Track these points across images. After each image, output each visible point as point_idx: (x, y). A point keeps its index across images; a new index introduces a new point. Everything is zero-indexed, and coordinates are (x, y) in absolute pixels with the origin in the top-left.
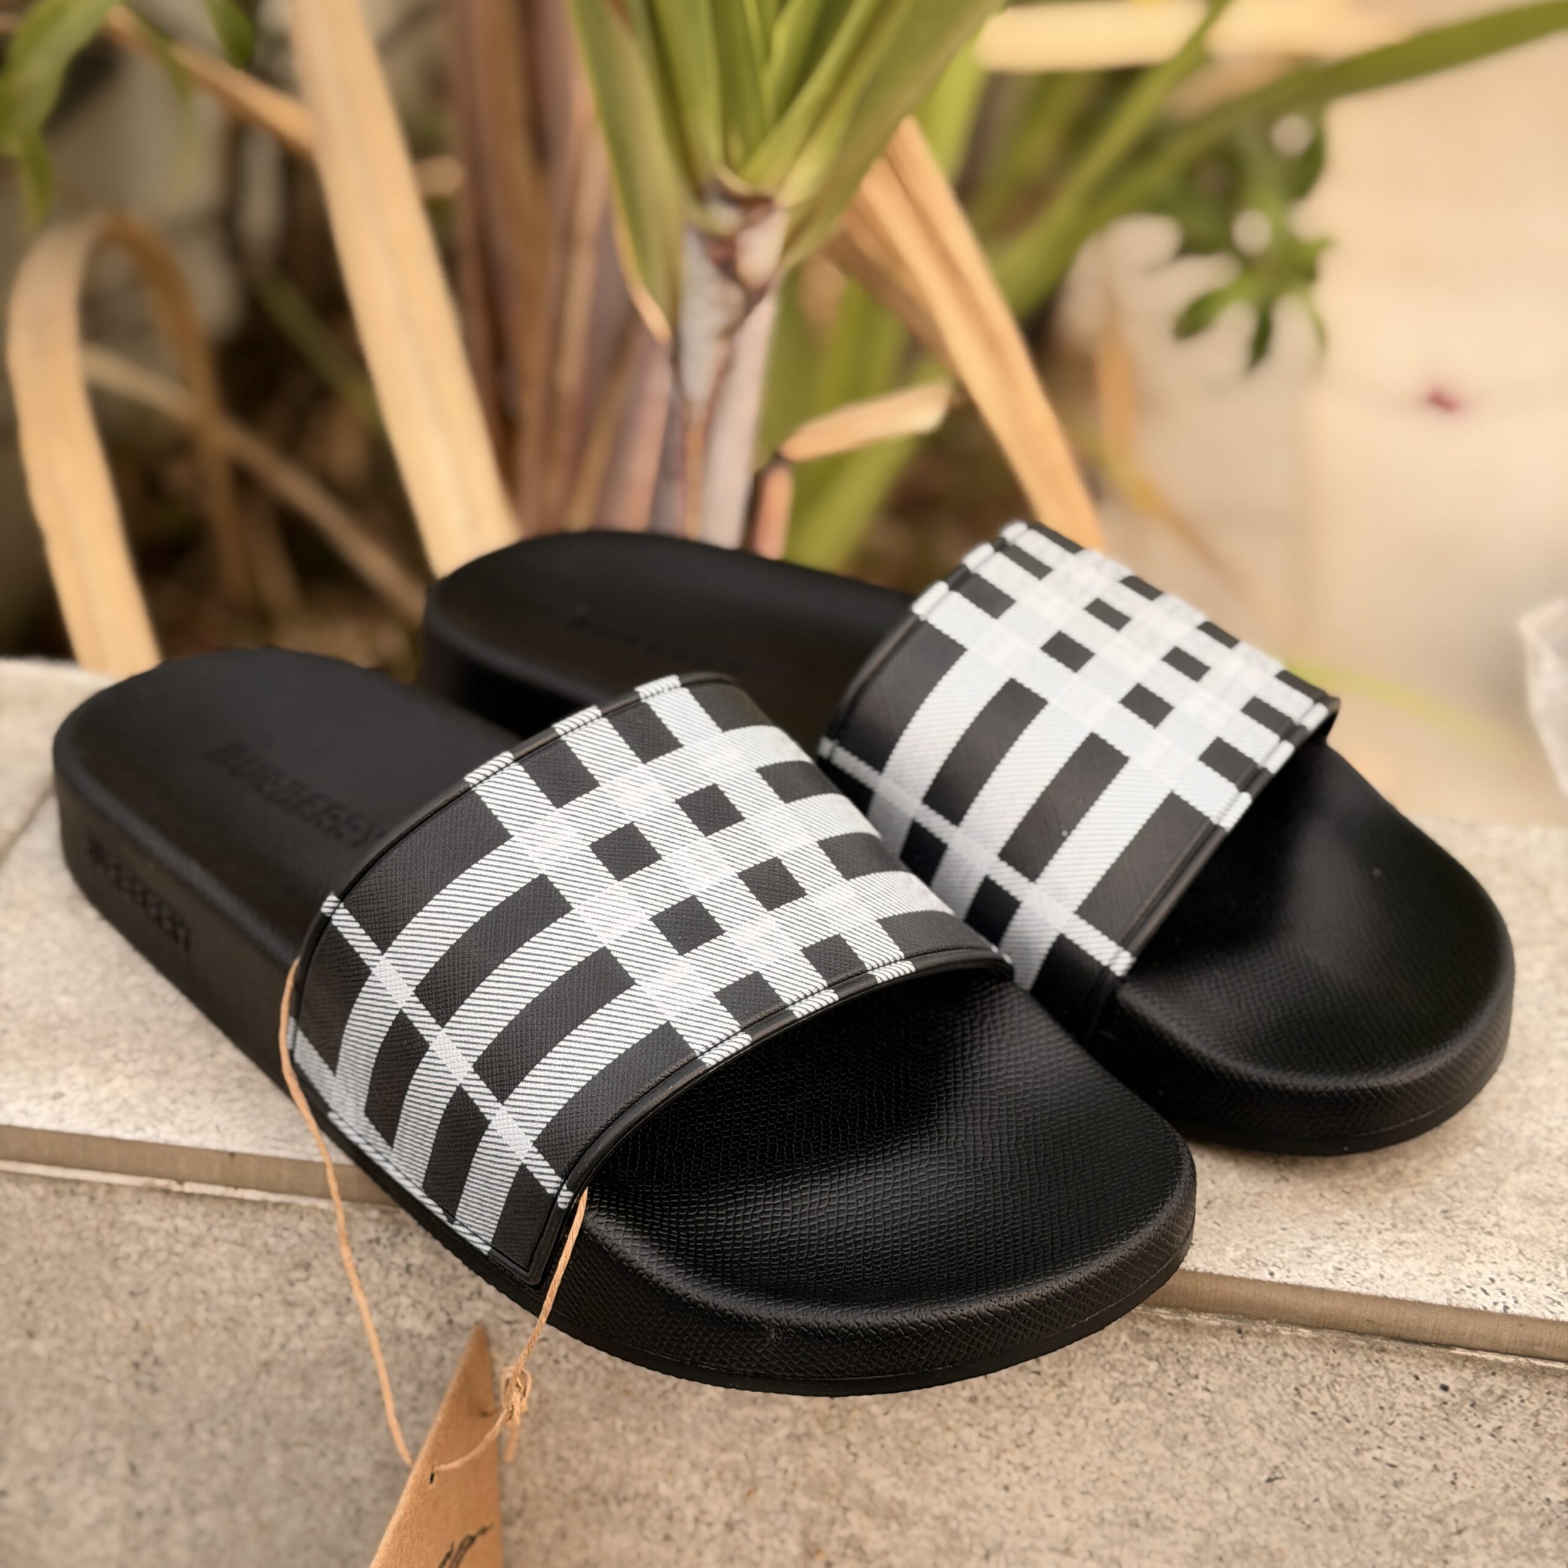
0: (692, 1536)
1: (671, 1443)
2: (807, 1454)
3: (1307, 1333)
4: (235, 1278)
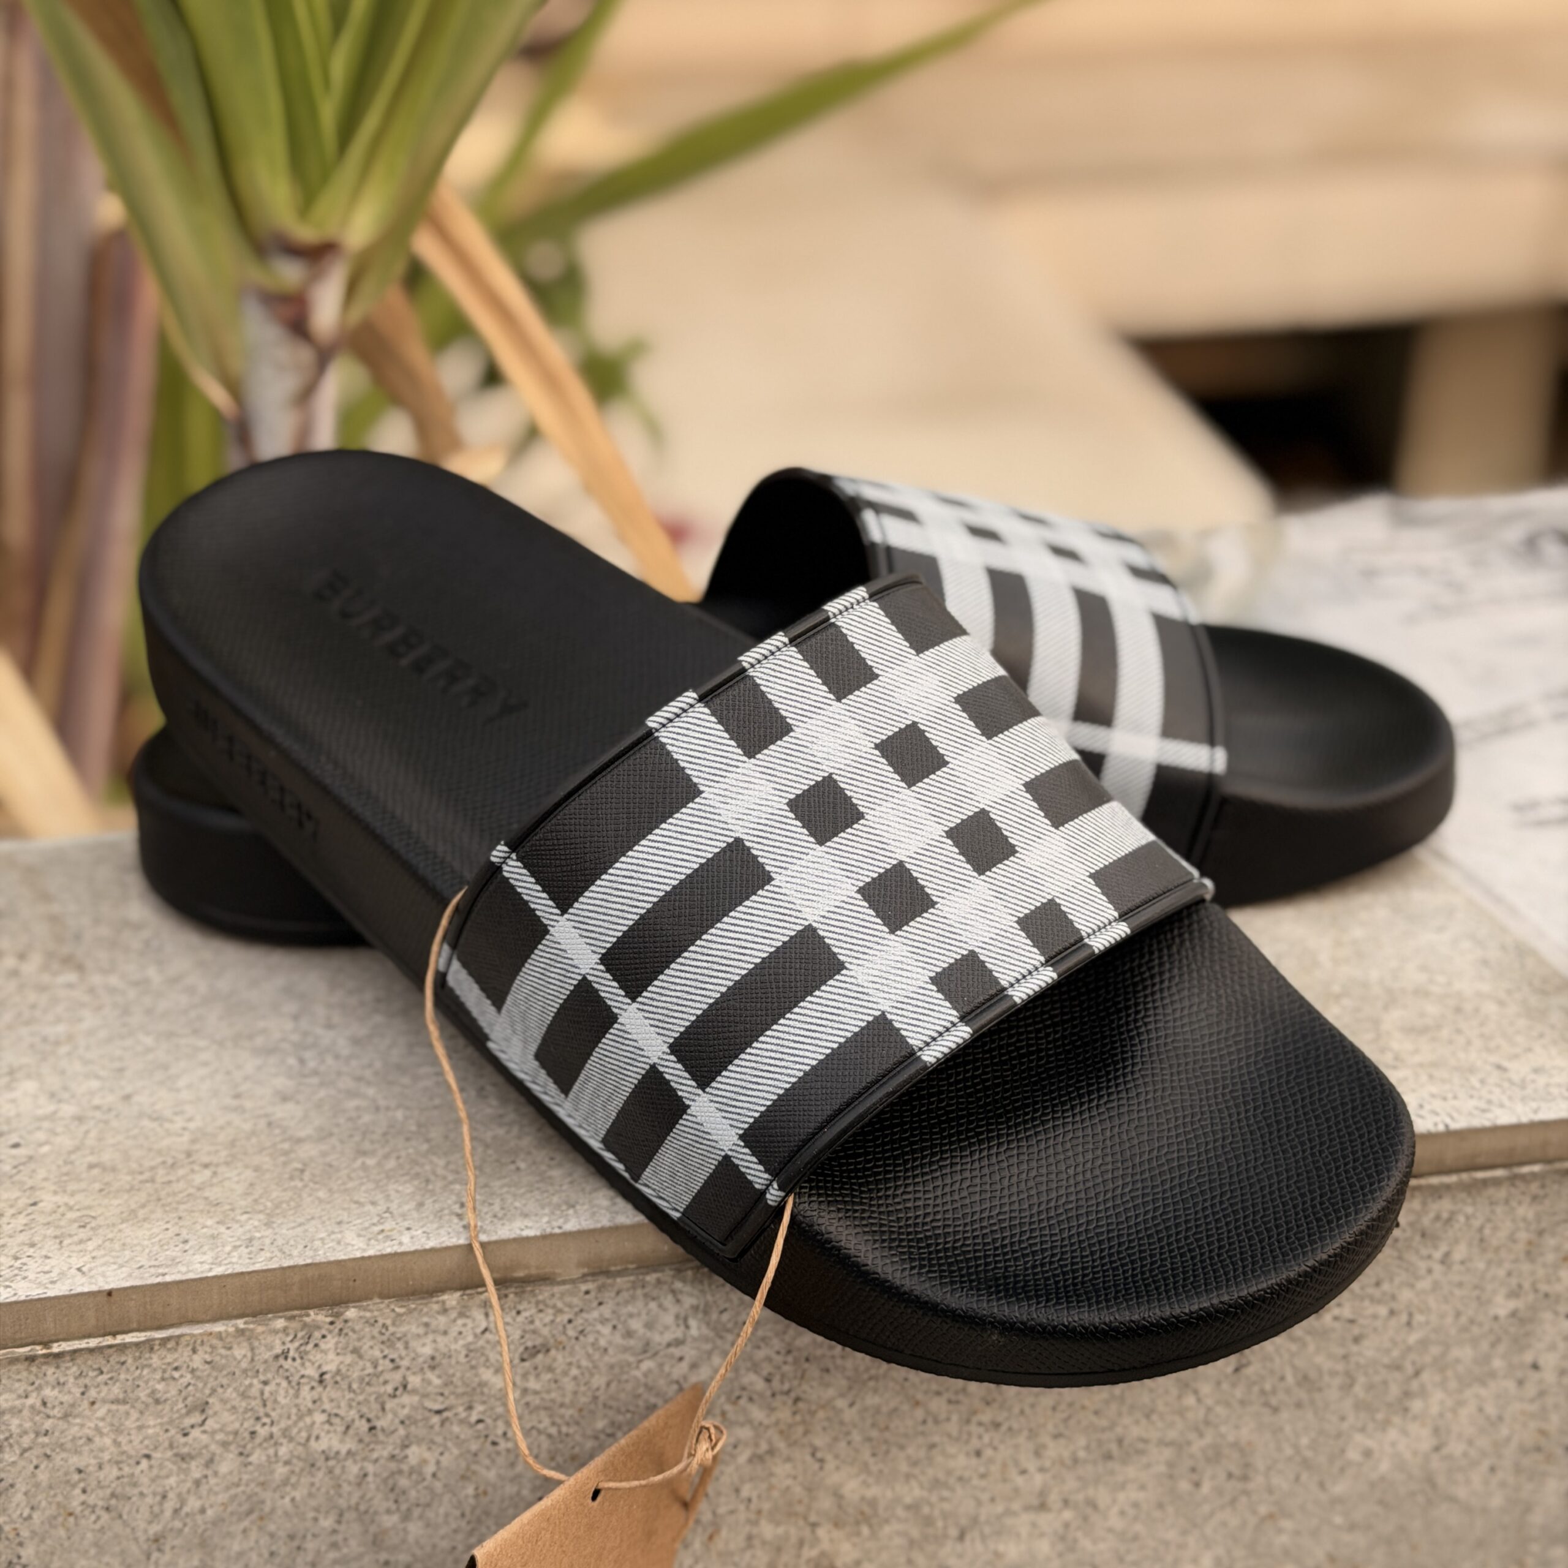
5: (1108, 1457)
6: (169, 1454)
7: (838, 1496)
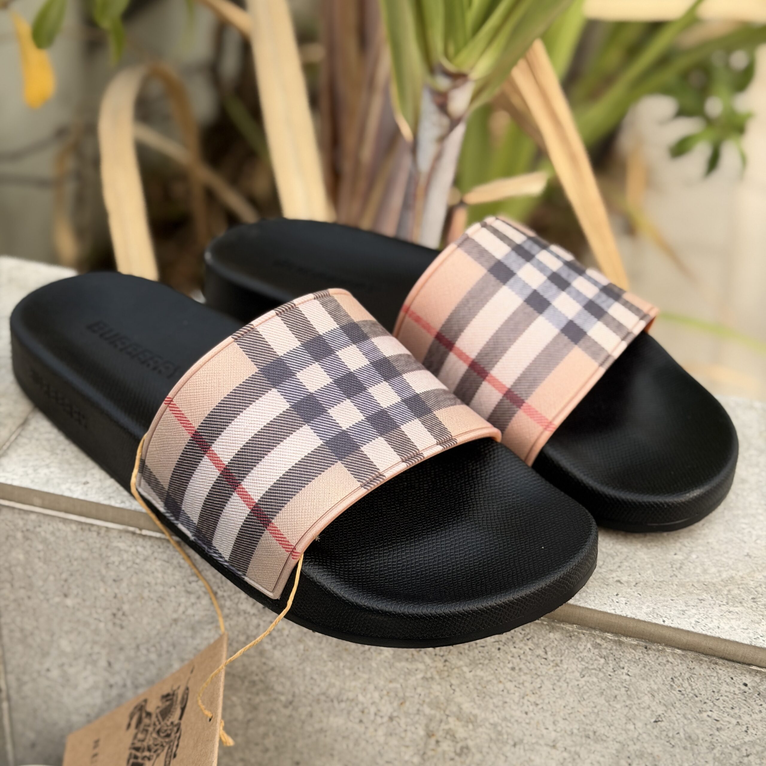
0: (373, 722)
1: (366, 676)
2: (431, 688)
3: (679, 652)
4: (163, 577)
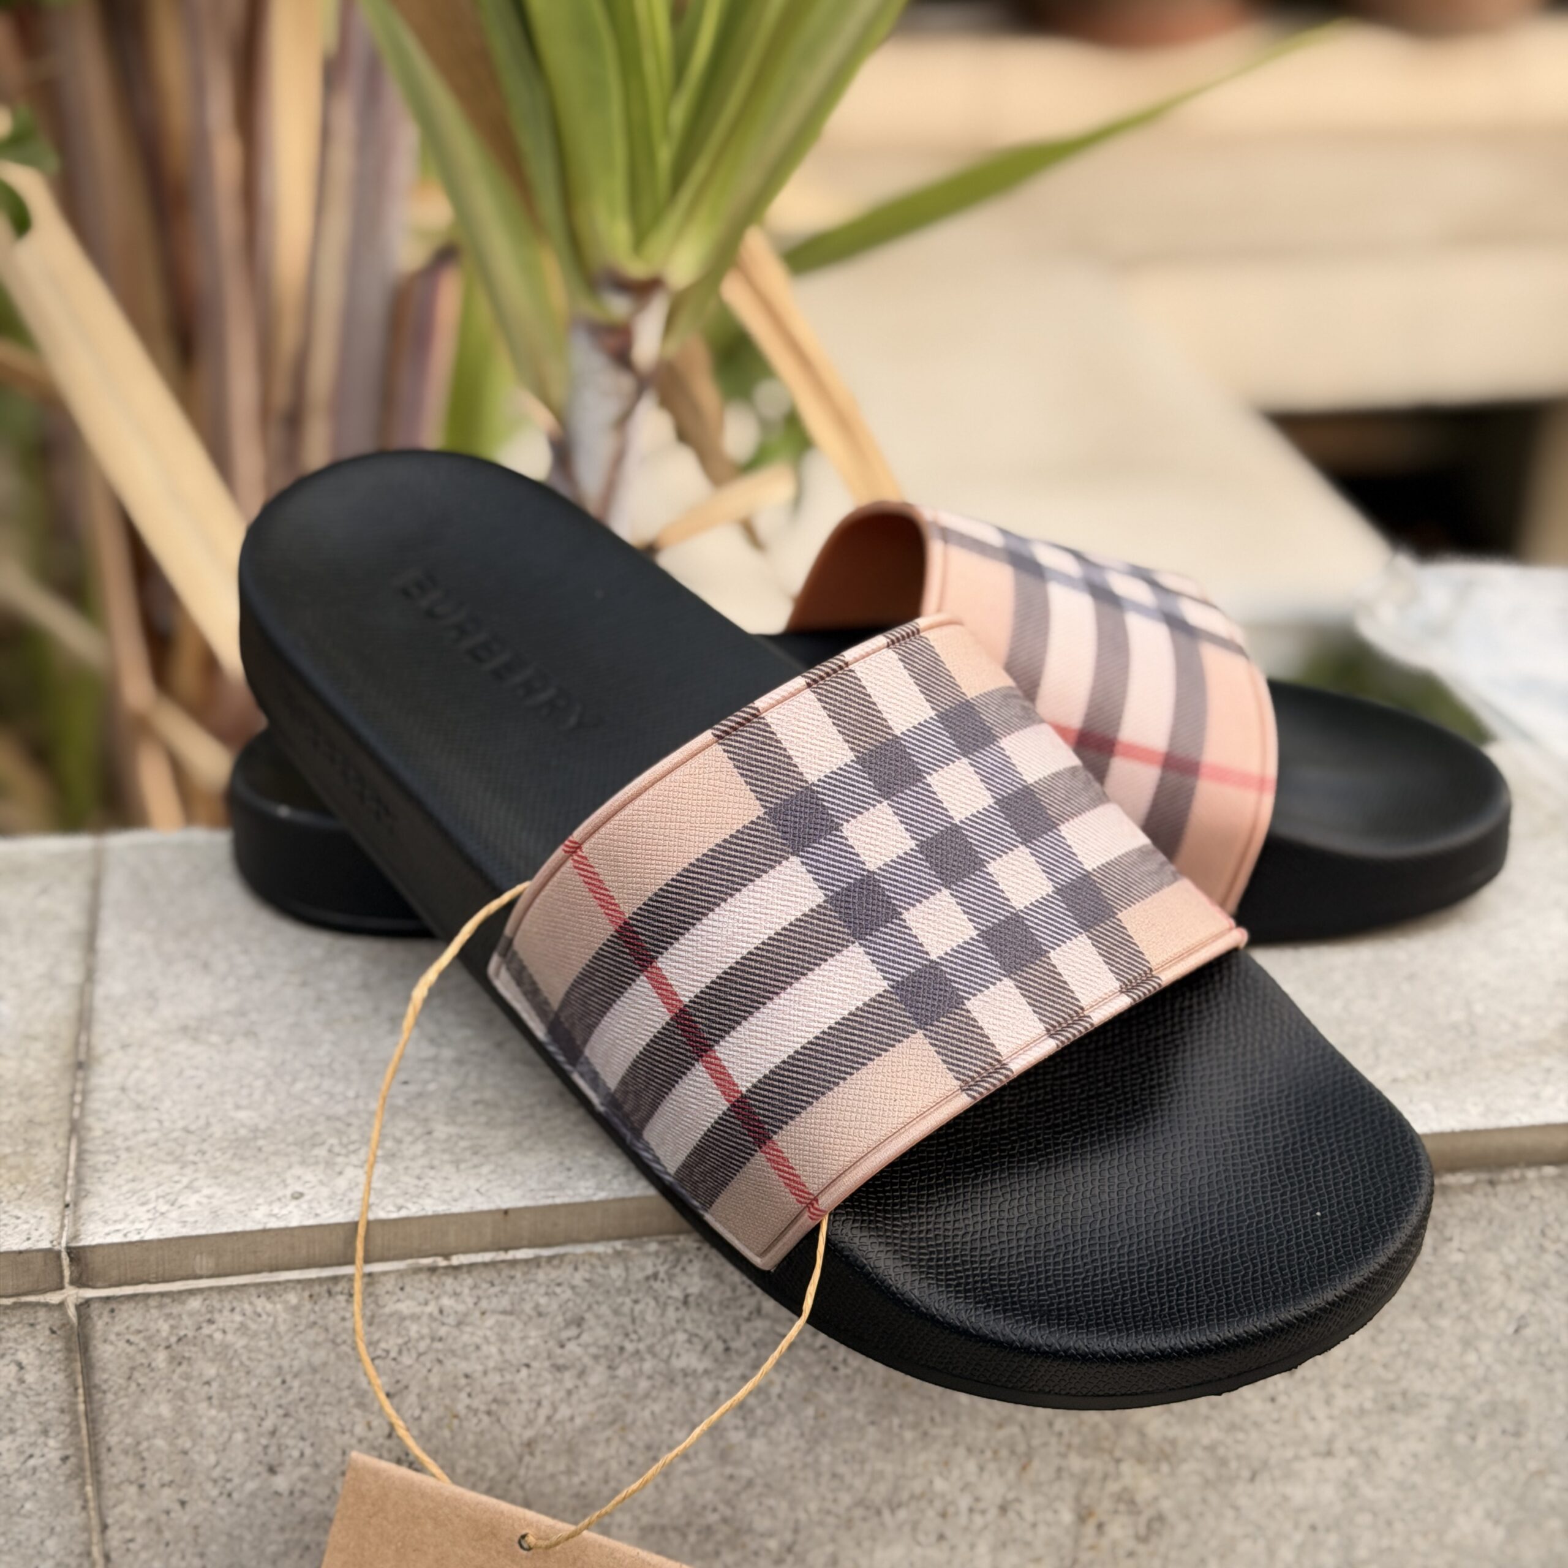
0: (966, 1529)
1: (947, 1432)
3: (1550, 1171)
4: (501, 1352)
5: (1392, 1408)
6: (547, 1364)
7: (1142, 1434)
